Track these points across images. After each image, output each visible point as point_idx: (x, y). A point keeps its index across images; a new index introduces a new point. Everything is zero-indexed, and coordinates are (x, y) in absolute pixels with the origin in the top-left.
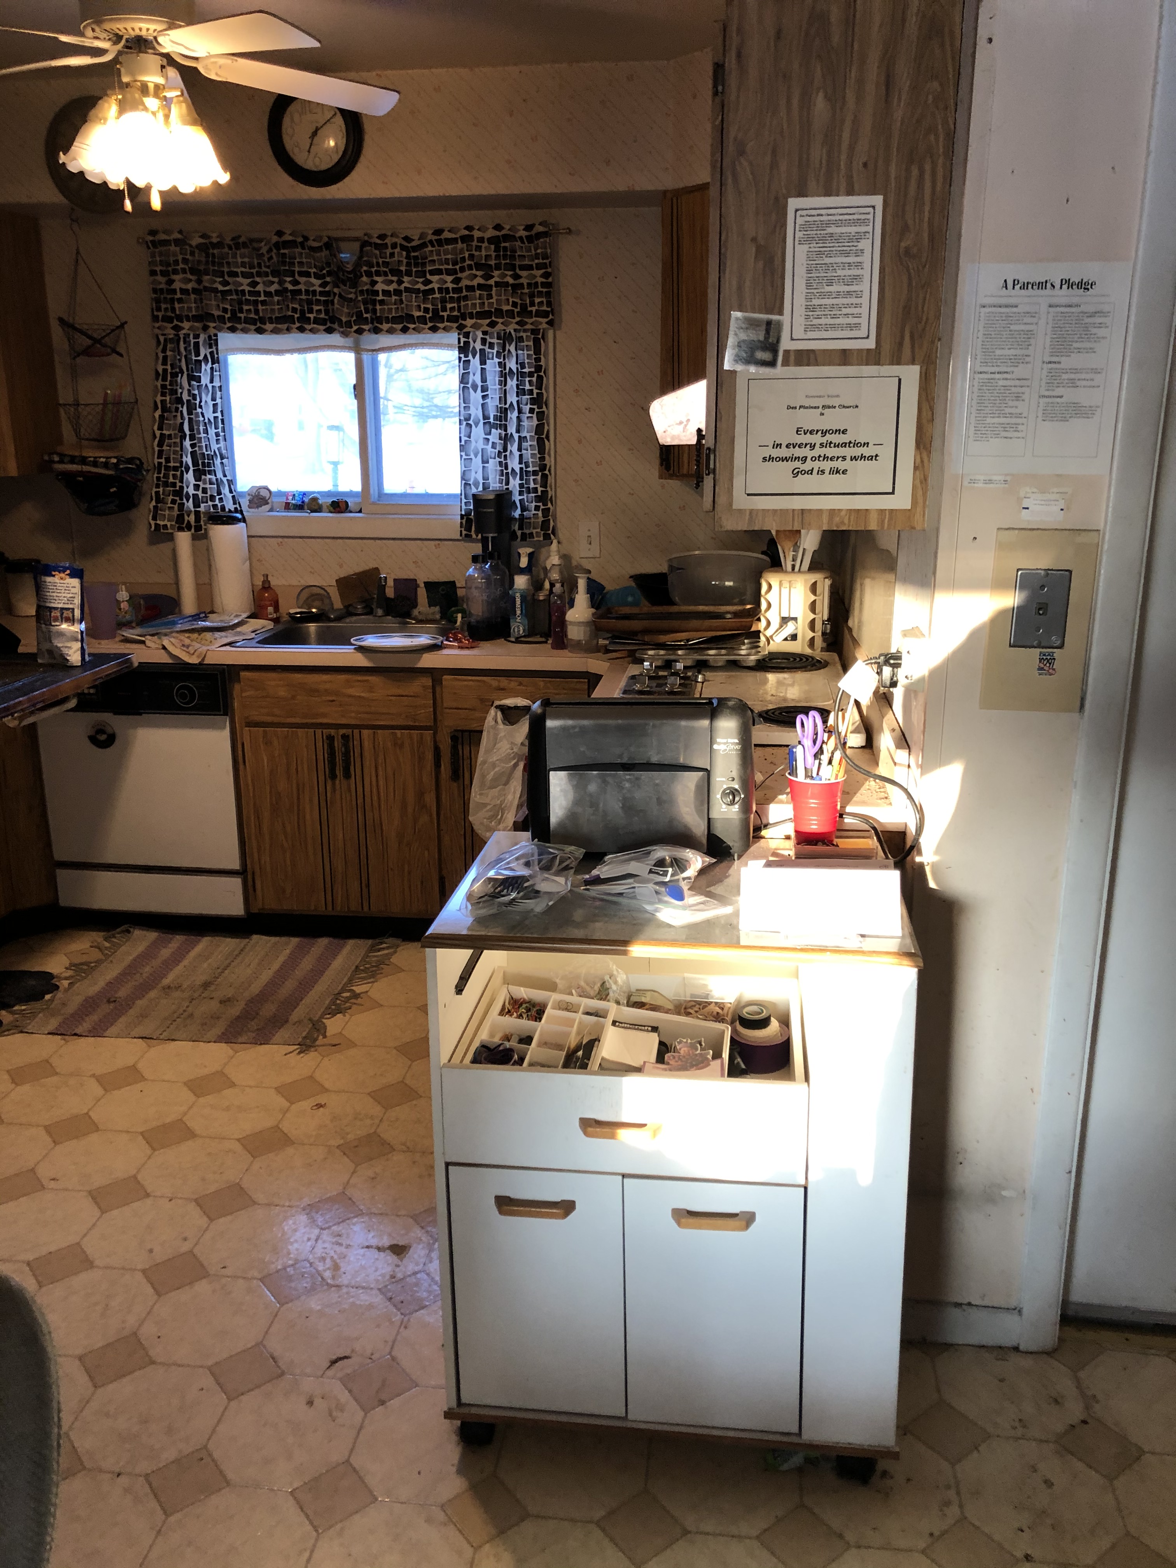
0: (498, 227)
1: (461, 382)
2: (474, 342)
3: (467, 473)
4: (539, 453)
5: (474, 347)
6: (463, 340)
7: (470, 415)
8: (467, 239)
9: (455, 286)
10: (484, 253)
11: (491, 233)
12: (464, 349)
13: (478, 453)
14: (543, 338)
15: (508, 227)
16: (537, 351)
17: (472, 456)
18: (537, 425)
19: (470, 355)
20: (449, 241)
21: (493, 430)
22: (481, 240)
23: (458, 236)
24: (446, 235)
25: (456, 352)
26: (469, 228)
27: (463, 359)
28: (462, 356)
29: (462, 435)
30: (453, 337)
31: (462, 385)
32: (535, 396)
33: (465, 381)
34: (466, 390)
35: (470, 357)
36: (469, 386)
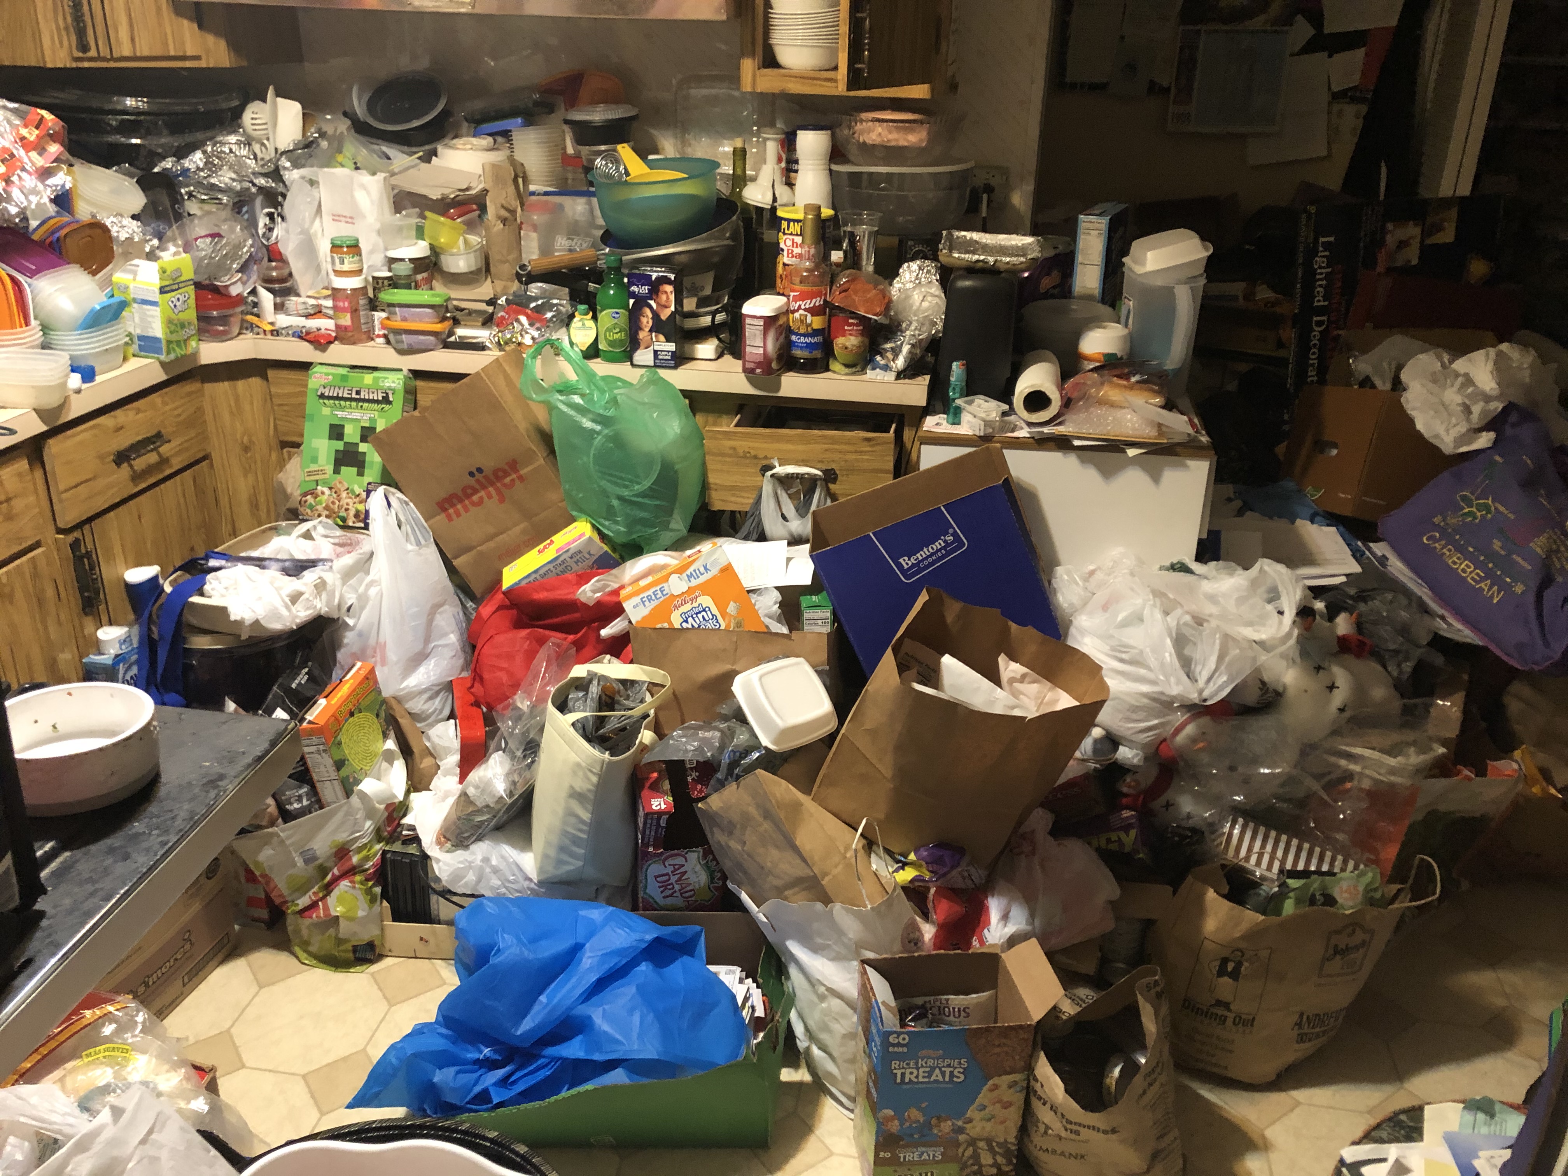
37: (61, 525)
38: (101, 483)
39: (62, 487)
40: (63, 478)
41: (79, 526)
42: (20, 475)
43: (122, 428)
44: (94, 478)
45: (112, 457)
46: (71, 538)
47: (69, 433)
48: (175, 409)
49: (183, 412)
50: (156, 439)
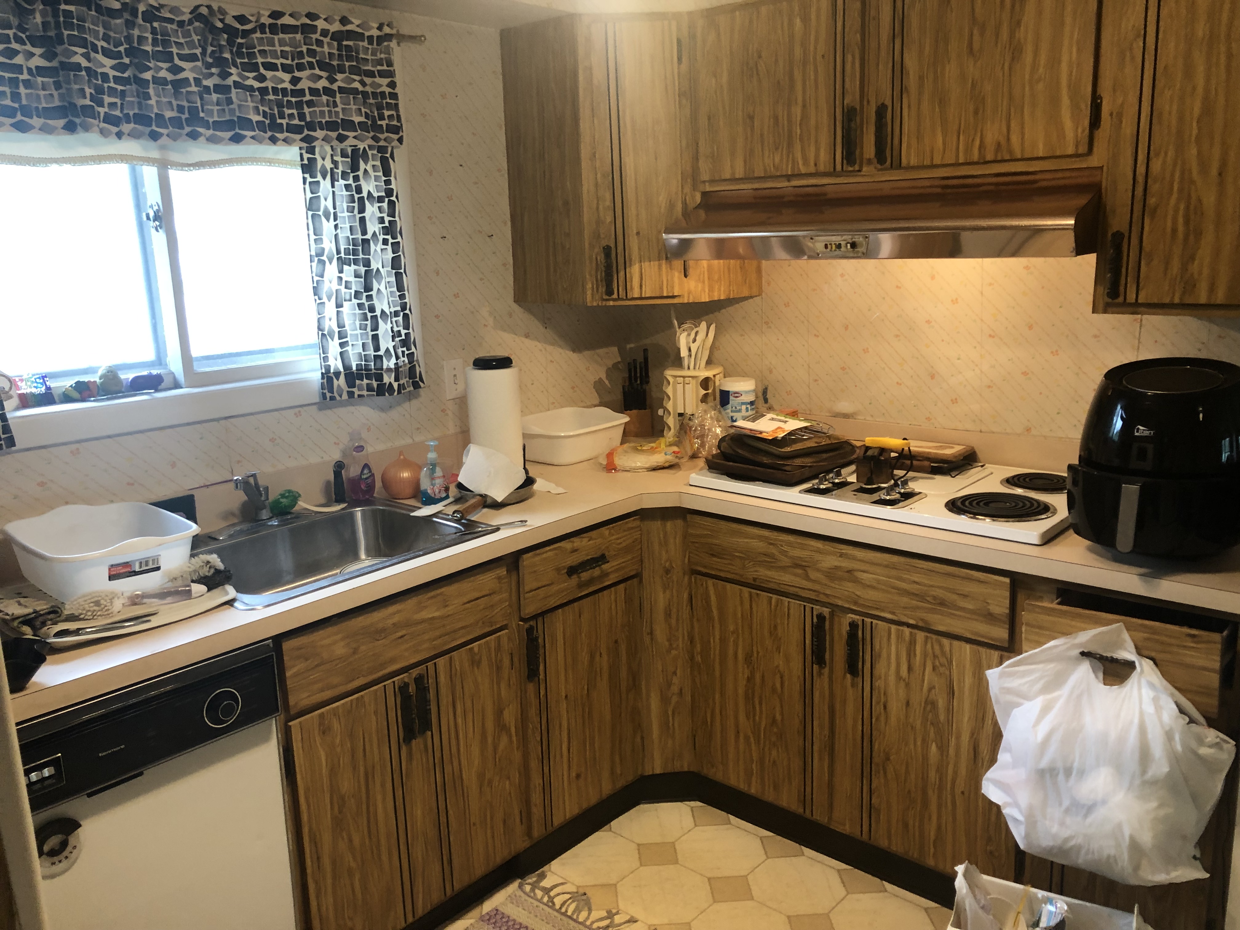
0: (344, 21)
1: (309, 209)
2: (323, 159)
3: (321, 320)
4: (399, 290)
5: (323, 165)
6: (306, 156)
7: (323, 249)
8: (307, 29)
9: (293, 88)
10: (326, 49)
11: (336, 27)
12: (308, 168)
13: (332, 295)
14: (392, 156)
15: (357, 22)
16: (387, 172)
17: (325, 299)
18: (393, 258)
19: (319, 175)
20: (286, 29)
21: (346, 267)
22: (325, 33)
23: (298, 23)
24: (287, 20)
25: (299, 171)
26: (311, 16)
27: (309, 179)
28: (307, 176)
29: (314, 275)
30: (293, 152)
31: (310, 213)
32: (387, 224)
33: (314, 207)
34: (317, 219)
35: (319, 178)
36: (321, 213)
37: (523, 615)
38: (555, 588)
39: (527, 588)
40: (529, 583)
41: (535, 617)
42: (499, 578)
43: (576, 550)
44: (552, 584)
45: (566, 571)
46: (527, 626)
47: (538, 551)
48: (618, 539)
49: (624, 541)
50: (601, 559)
